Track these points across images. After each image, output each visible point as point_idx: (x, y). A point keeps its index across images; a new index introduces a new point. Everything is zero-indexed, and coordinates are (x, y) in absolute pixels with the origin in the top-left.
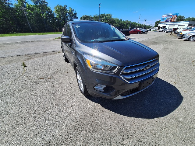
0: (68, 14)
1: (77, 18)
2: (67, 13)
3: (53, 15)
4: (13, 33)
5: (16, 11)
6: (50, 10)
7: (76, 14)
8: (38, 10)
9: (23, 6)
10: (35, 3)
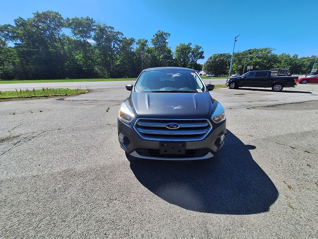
0: (191, 54)
1: (203, 58)
2: (189, 52)
3: (172, 56)
4: (126, 77)
5: (135, 55)
6: (169, 51)
7: (203, 52)
8: (156, 53)
9: (143, 49)
10: (154, 45)
